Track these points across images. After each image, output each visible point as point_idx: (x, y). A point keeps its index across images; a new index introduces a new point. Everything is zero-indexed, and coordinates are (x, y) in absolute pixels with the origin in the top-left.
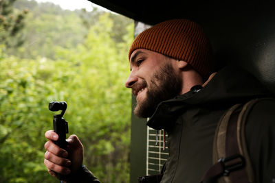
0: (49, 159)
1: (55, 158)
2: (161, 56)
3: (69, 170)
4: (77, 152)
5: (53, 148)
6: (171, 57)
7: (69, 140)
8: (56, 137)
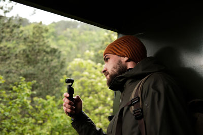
0: (65, 106)
1: (67, 105)
2: (116, 56)
3: (74, 112)
4: (79, 104)
5: (67, 101)
6: (121, 56)
7: (75, 97)
8: (68, 95)
